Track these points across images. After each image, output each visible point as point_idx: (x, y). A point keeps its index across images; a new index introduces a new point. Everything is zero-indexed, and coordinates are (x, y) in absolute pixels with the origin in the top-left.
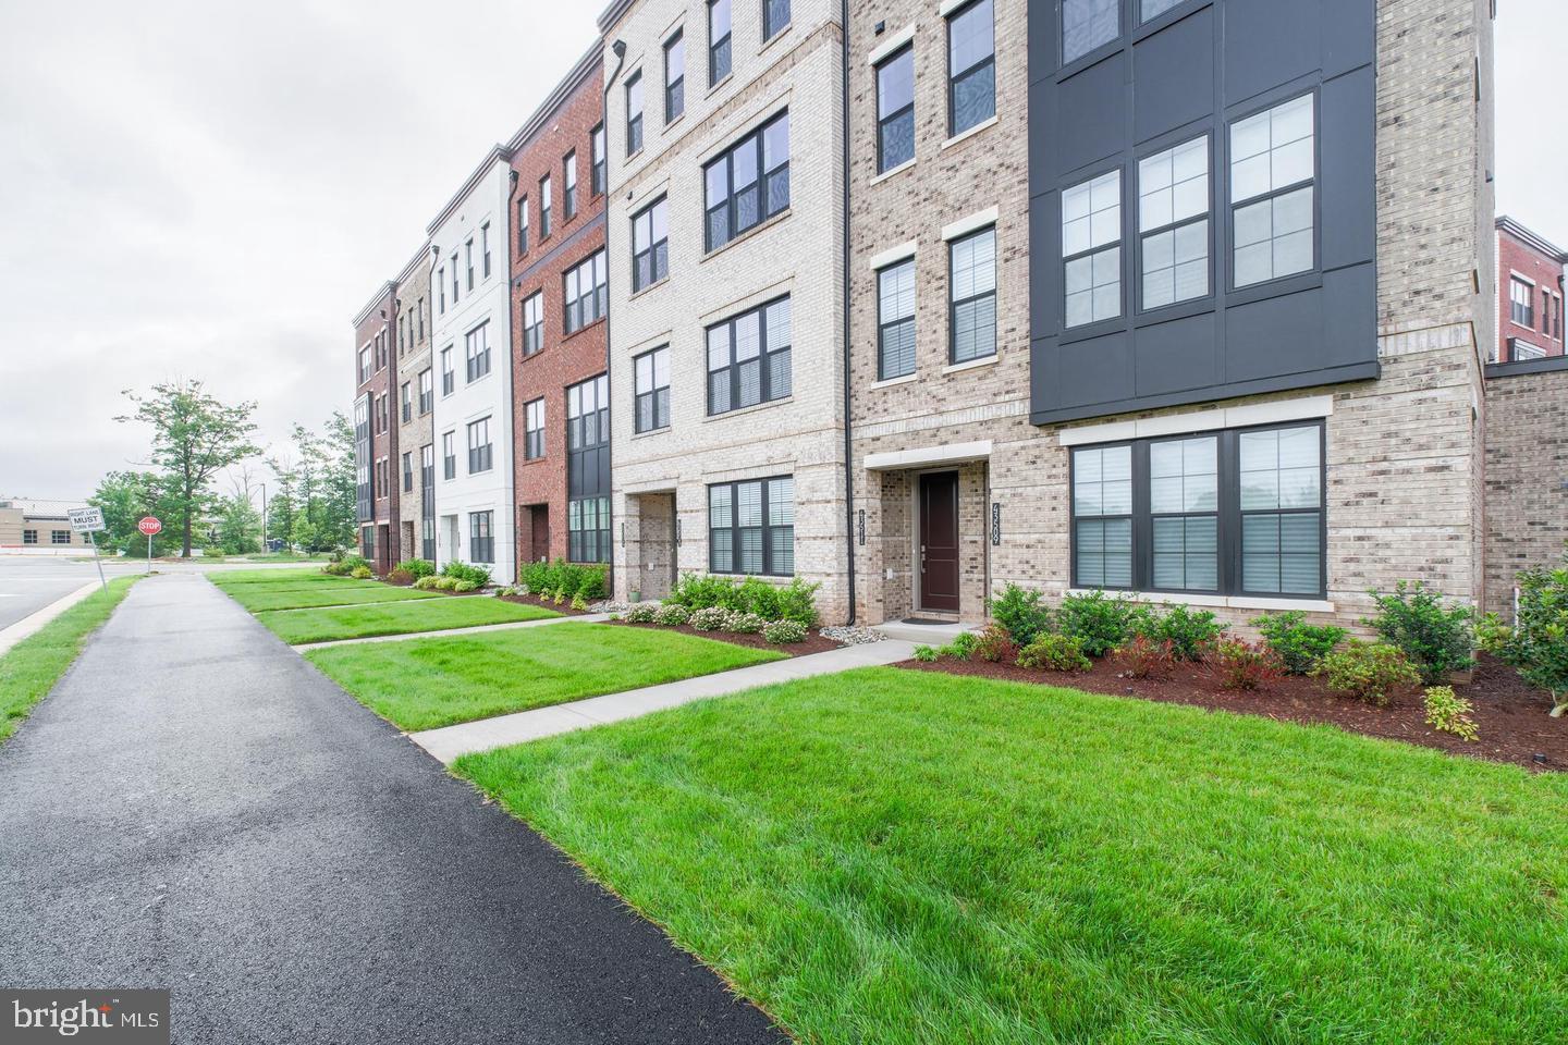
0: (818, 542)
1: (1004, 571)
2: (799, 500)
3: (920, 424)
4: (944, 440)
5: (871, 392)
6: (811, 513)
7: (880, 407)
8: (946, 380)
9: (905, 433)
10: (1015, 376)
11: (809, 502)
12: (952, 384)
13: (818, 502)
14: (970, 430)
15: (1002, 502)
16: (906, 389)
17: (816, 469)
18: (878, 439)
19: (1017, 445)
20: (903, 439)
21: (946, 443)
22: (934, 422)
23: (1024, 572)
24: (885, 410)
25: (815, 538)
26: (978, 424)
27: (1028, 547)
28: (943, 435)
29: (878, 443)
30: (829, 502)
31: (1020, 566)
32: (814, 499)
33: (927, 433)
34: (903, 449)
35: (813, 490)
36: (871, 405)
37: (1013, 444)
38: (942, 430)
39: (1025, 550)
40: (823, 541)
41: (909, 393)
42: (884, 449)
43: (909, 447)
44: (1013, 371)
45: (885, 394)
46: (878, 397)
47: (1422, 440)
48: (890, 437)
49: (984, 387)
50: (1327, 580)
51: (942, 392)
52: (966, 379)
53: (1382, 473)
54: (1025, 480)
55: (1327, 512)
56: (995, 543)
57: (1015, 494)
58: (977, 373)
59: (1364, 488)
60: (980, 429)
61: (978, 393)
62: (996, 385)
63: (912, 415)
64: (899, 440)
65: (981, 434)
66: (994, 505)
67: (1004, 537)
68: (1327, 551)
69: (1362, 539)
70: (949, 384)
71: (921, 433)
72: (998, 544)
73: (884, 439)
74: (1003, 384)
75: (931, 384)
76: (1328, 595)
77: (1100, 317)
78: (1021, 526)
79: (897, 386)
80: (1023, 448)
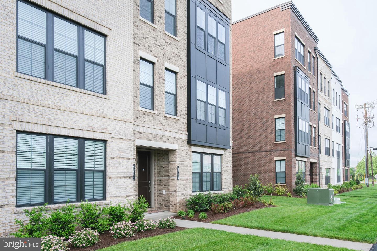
0: (123, 179)
1: (180, 189)
2: (112, 156)
3: (157, 132)
4: (165, 141)
5: (138, 111)
6: (120, 164)
7: (142, 119)
8: (165, 119)
9: (152, 134)
10: (183, 126)
11: (118, 157)
12: (167, 121)
13: (123, 158)
14: (172, 139)
15: (180, 166)
16: (152, 116)
17: (121, 141)
18: (141, 133)
19: (183, 148)
20: (151, 136)
21: (165, 142)
22: (162, 133)
23: (184, 189)
24: (144, 121)
25: (121, 177)
26: (174, 138)
27: (185, 181)
28: (164, 139)
29: (141, 135)
30: (129, 159)
31: (183, 187)
32: (122, 156)
33: (160, 137)
34: (151, 140)
35: (121, 152)
36: (138, 116)
37: (182, 148)
38: (164, 137)
40: (126, 179)
41: (153, 118)
42: (143, 138)
43: (153, 140)
44: (183, 124)
45: (144, 114)
46: (141, 114)
47: (230, 161)
48: (146, 134)
49: (175, 126)
50: (222, 186)
51: (164, 122)
52: (171, 121)
53: (227, 166)
54: (184, 159)
55: (222, 173)
56: (178, 180)
57: (182, 164)
58: (174, 120)
59: (226, 169)
60: (175, 140)
61: (174, 127)
62: (178, 127)
63: (155, 127)
64: (150, 136)
65: (175, 142)
66: (178, 166)
67: (180, 178)
68: (222, 181)
69: (226, 178)
70: (166, 120)
71: (157, 135)
72: (179, 180)
73: (144, 134)
74: (180, 127)
75: (161, 118)
76: (222, 189)
77: (202, 119)
78: (184, 174)
79: (149, 113)
80: (184, 149)
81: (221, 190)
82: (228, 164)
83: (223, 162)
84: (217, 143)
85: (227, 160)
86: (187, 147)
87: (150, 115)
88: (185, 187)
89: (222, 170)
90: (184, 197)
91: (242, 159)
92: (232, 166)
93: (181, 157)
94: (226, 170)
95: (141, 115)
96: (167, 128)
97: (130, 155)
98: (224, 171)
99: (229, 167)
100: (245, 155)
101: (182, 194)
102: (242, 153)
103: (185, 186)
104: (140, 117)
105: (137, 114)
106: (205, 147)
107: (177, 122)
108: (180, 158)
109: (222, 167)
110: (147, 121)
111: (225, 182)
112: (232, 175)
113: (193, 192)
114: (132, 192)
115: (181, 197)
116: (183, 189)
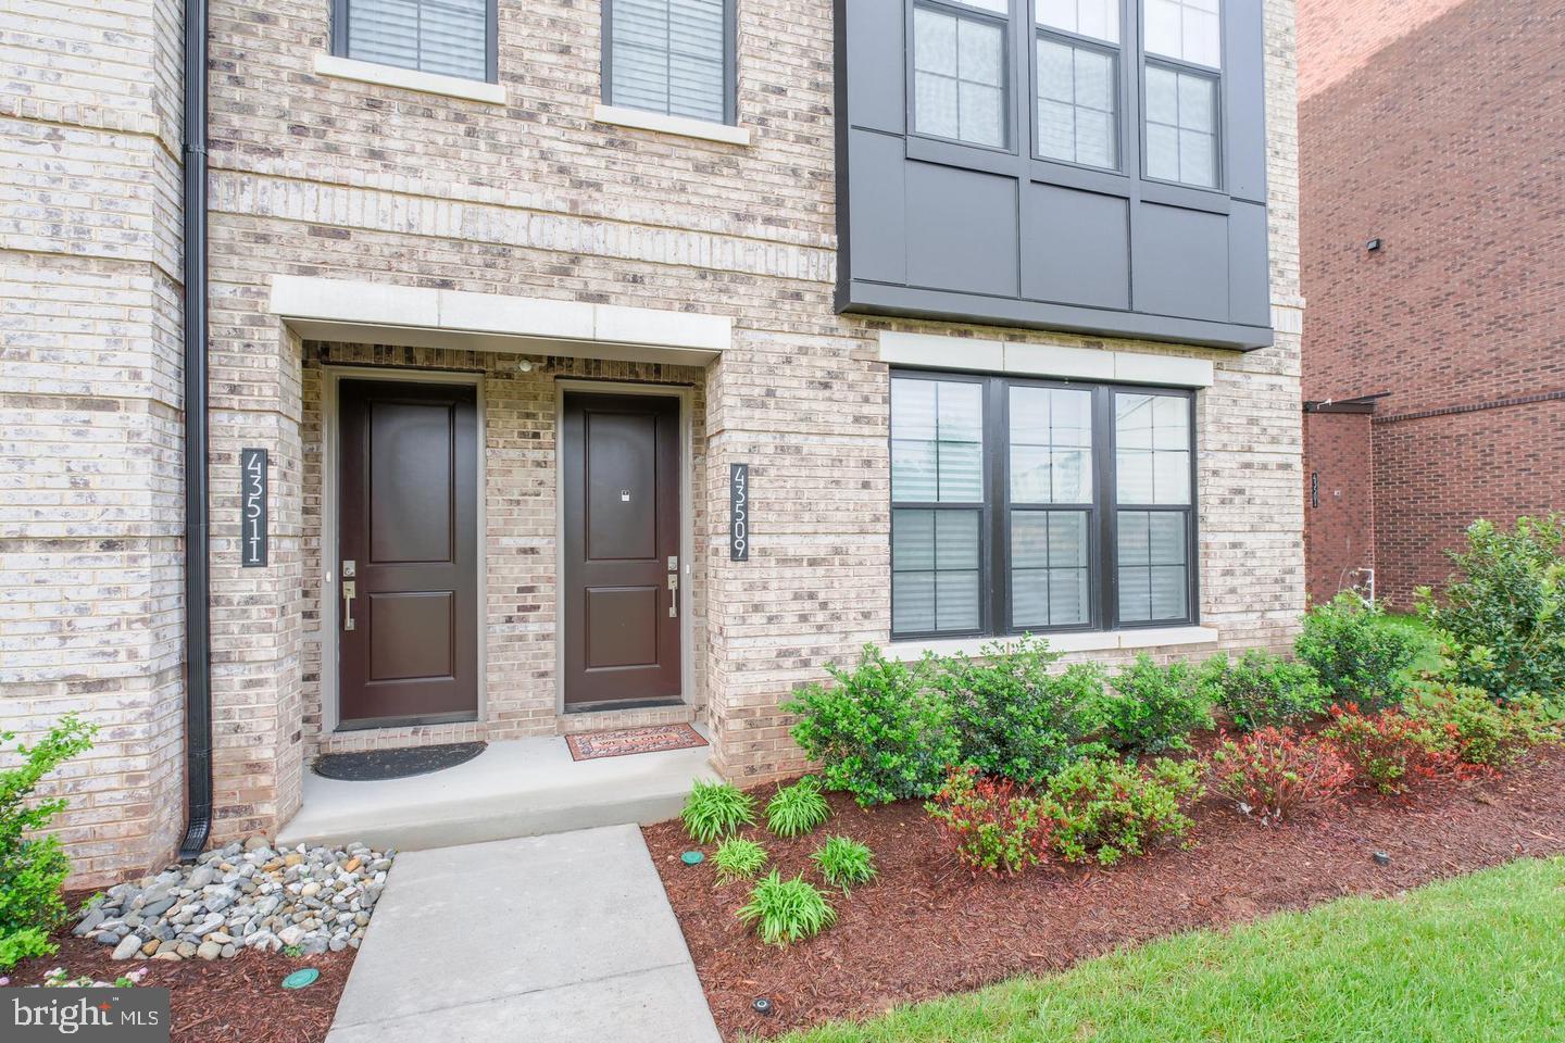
1: (756, 618)
3: (512, 228)
4: (593, 287)
7: (349, 138)
8: (601, 139)
9: (457, 241)
10: (785, 192)
12: (617, 153)
14: (670, 281)
15: (755, 462)
16: (460, 118)
18: (340, 234)
19: (792, 340)
20: (442, 256)
21: (601, 298)
22: (567, 235)
23: (803, 617)
26: (694, 272)
27: (813, 563)
28: (591, 275)
29: (341, 244)
31: (794, 605)
33: (540, 260)
34: (445, 284)
36: (306, 120)
37: (781, 338)
38: (588, 261)
39: (806, 571)
41: (471, 133)
42: (363, 270)
43: (471, 283)
44: (791, 181)
45: (373, 105)
46: (344, 106)
47: (1274, 432)
48: (394, 240)
49: (712, 191)
50: (1202, 600)
51: (590, 165)
52: (661, 156)
53: (1248, 466)
54: (807, 419)
55: (1201, 511)
56: (736, 555)
57: (782, 450)
58: (692, 153)
59: (1235, 484)
60: (699, 284)
61: (695, 200)
62: (741, 198)
63: (485, 194)
64: (433, 256)
65: (703, 297)
66: (735, 467)
67: (755, 542)
68: (1201, 561)
69: (1234, 546)
70: (611, 152)
71: (517, 253)
72: (745, 557)
73: (366, 238)
74: (757, 198)
75: (551, 131)
76: (1203, 618)
77: (971, 135)
78: (797, 518)
79: (430, 100)
80: (803, 351)
81: (1192, 618)
82: (1256, 447)
83: (1210, 438)
84: (1131, 303)
85: (1252, 421)
86: (829, 332)
87: (441, 114)
88: (808, 605)
89: (1200, 491)
90: (803, 675)
91: (1443, 445)
92: (1299, 466)
93: (771, 402)
94: (1241, 492)
95: (335, 111)
96: (619, 201)
97: (108, 374)
98: (1213, 500)
99: (1265, 467)
100: (1461, 424)
101: (783, 654)
102: (1443, 413)
103: (812, 596)
104: (328, 121)
105: (294, 100)
106: (1017, 329)
107: (730, 165)
108: (764, 405)
109: (1200, 474)
110: (410, 152)
111: (1228, 573)
112: (1299, 521)
113: (896, 637)
114: (132, 655)
115: (775, 675)
116: (790, 619)
